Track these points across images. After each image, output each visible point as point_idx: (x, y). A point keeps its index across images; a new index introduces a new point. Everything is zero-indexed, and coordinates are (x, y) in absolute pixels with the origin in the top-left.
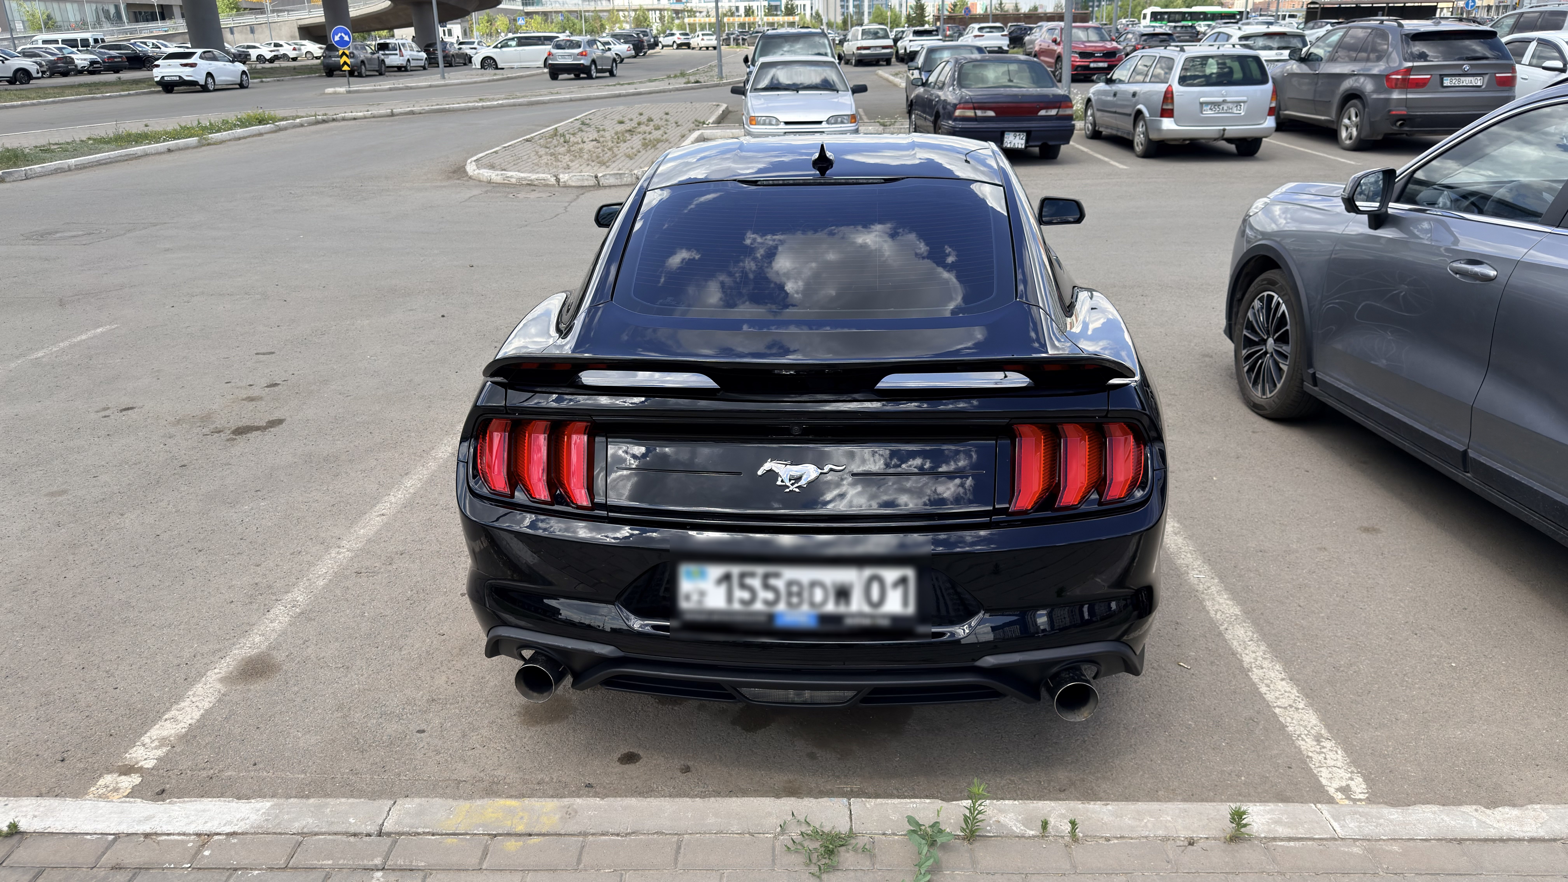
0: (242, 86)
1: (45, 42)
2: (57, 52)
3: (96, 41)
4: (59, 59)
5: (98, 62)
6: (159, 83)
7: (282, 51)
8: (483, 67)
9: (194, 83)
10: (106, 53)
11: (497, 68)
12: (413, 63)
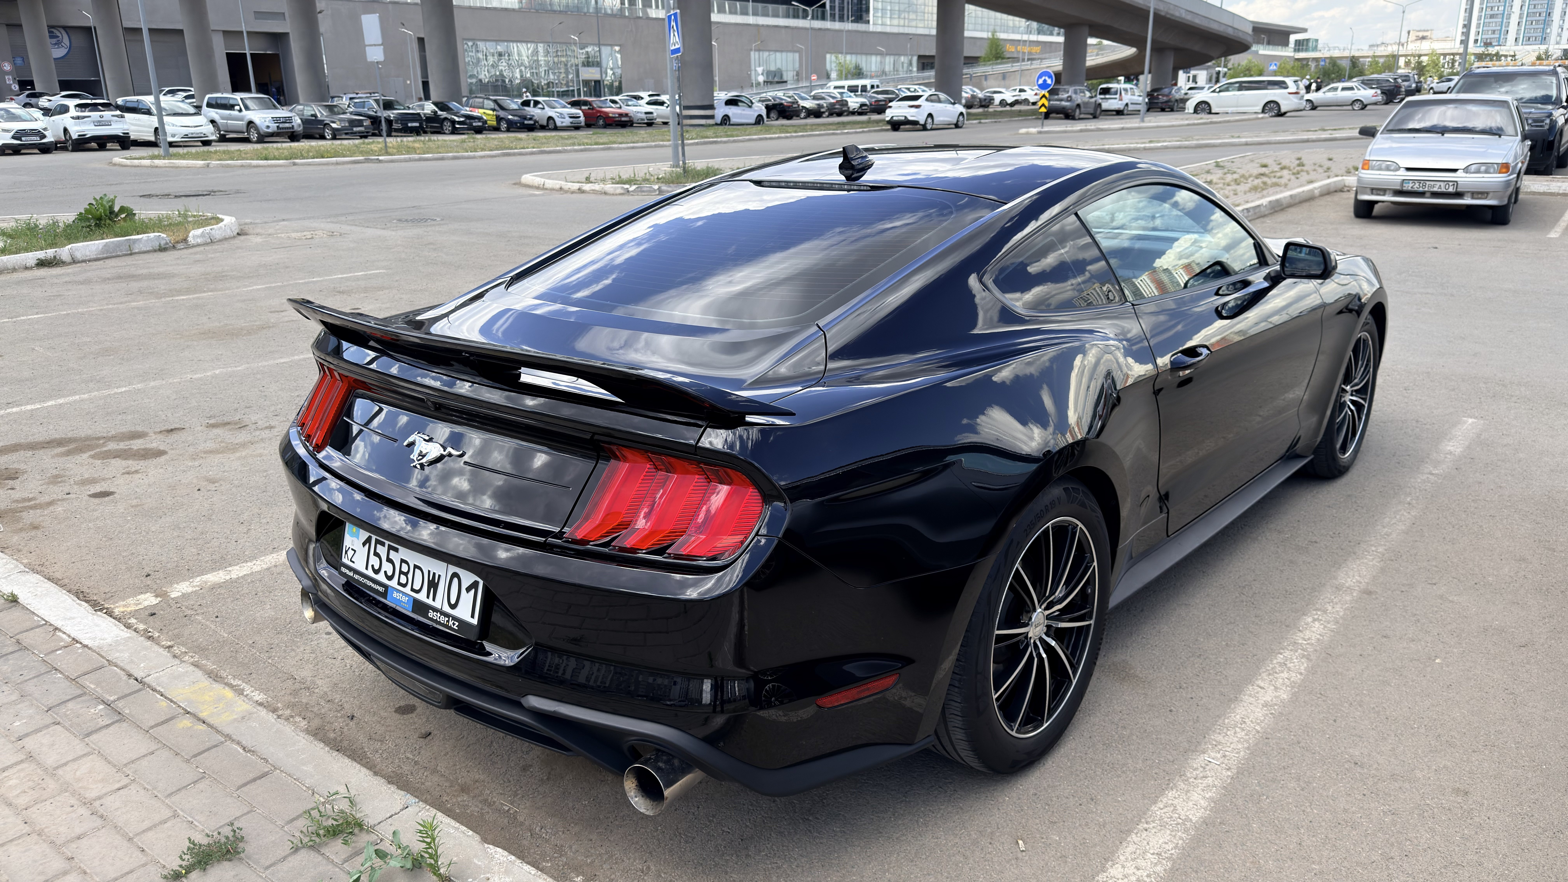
0: (957, 126)
1: (836, 88)
2: (839, 96)
3: (872, 87)
4: (837, 101)
5: (865, 105)
6: (889, 122)
7: (1023, 96)
8: (1196, 111)
9: (915, 123)
10: (874, 97)
11: (1210, 113)
12: (1131, 107)
